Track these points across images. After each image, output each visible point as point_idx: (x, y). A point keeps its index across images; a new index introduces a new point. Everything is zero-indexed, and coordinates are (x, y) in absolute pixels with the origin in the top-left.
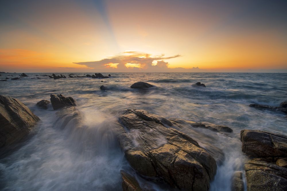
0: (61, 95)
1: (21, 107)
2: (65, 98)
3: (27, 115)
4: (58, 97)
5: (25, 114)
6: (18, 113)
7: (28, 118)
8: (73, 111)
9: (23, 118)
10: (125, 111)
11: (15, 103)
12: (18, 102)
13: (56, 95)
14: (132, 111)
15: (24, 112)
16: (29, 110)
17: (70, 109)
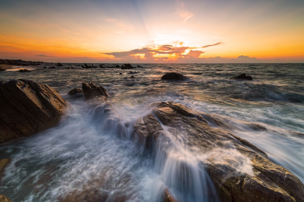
0: (92, 84)
1: (53, 94)
2: (96, 87)
3: (59, 103)
4: (89, 86)
5: (57, 102)
6: (50, 100)
7: (60, 106)
8: (104, 101)
9: (54, 106)
10: (159, 104)
11: (46, 90)
12: (50, 89)
13: (87, 84)
14: (167, 105)
15: (56, 100)
16: (60, 98)
17: (101, 98)
